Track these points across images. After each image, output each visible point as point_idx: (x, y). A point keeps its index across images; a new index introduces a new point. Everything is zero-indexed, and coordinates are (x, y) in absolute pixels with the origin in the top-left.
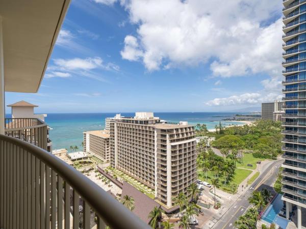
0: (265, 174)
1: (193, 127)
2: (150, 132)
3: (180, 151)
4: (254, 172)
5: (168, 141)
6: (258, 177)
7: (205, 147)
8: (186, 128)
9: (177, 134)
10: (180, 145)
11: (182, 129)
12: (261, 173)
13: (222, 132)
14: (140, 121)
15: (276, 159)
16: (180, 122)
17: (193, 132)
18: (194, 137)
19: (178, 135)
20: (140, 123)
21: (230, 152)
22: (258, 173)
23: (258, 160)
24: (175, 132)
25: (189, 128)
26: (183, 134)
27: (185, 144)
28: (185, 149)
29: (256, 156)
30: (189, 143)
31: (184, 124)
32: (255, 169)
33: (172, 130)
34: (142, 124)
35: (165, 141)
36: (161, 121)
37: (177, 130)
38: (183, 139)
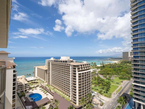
0: (125, 87)
1: (89, 64)
2: (68, 66)
3: (83, 76)
4: (120, 86)
5: (77, 71)
6: (122, 89)
7: (95, 74)
8: (86, 65)
10: (83, 73)
11: (84, 65)
12: (123, 87)
13: (103, 67)
14: (63, 61)
15: (130, 80)
16: (83, 62)
17: (89, 66)
18: (90, 69)
19: (82, 68)
20: (63, 62)
21: (108, 77)
22: (122, 87)
23: (122, 80)
24: (80, 67)
25: (87, 64)
26: (84, 68)
27: (85, 73)
28: (85, 75)
29: (121, 78)
30: (87, 72)
31: (85, 62)
32: (120, 85)
34: (64, 62)
35: (75, 71)
36: (73, 61)
37: (81, 65)
38: (84, 70)
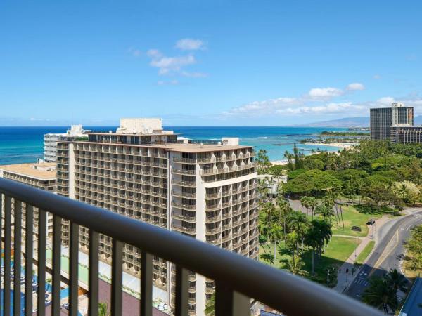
0: (384, 244)
1: (250, 150)
2: (156, 160)
3: (225, 200)
4: (365, 242)
5: (199, 180)
6: (373, 251)
7: (268, 195)
8: (236, 151)
9: (217, 164)
10: (226, 188)
11: (228, 152)
12: (377, 243)
13: (299, 165)
14: (132, 137)
16: (223, 139)
17: (251, 159)
18: (252, 170)
19: (220, 165)
20: (132, 143)
21: (320, 202)
22: (372, 243)
23: (371, 217)
24: (213, 159)
25: (244, 150)
26: (230, 164)
27: (236, 186)
28: (236, 197)
30: (244, 184)
31: (233, 142)
32: (365, 235)
33: (207, 155)
34: (137, 143)
35: (192, 180)
36: (179, 138)
37: (218, 154)
38: (230, 175)
